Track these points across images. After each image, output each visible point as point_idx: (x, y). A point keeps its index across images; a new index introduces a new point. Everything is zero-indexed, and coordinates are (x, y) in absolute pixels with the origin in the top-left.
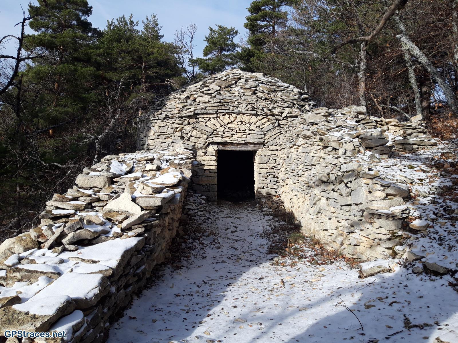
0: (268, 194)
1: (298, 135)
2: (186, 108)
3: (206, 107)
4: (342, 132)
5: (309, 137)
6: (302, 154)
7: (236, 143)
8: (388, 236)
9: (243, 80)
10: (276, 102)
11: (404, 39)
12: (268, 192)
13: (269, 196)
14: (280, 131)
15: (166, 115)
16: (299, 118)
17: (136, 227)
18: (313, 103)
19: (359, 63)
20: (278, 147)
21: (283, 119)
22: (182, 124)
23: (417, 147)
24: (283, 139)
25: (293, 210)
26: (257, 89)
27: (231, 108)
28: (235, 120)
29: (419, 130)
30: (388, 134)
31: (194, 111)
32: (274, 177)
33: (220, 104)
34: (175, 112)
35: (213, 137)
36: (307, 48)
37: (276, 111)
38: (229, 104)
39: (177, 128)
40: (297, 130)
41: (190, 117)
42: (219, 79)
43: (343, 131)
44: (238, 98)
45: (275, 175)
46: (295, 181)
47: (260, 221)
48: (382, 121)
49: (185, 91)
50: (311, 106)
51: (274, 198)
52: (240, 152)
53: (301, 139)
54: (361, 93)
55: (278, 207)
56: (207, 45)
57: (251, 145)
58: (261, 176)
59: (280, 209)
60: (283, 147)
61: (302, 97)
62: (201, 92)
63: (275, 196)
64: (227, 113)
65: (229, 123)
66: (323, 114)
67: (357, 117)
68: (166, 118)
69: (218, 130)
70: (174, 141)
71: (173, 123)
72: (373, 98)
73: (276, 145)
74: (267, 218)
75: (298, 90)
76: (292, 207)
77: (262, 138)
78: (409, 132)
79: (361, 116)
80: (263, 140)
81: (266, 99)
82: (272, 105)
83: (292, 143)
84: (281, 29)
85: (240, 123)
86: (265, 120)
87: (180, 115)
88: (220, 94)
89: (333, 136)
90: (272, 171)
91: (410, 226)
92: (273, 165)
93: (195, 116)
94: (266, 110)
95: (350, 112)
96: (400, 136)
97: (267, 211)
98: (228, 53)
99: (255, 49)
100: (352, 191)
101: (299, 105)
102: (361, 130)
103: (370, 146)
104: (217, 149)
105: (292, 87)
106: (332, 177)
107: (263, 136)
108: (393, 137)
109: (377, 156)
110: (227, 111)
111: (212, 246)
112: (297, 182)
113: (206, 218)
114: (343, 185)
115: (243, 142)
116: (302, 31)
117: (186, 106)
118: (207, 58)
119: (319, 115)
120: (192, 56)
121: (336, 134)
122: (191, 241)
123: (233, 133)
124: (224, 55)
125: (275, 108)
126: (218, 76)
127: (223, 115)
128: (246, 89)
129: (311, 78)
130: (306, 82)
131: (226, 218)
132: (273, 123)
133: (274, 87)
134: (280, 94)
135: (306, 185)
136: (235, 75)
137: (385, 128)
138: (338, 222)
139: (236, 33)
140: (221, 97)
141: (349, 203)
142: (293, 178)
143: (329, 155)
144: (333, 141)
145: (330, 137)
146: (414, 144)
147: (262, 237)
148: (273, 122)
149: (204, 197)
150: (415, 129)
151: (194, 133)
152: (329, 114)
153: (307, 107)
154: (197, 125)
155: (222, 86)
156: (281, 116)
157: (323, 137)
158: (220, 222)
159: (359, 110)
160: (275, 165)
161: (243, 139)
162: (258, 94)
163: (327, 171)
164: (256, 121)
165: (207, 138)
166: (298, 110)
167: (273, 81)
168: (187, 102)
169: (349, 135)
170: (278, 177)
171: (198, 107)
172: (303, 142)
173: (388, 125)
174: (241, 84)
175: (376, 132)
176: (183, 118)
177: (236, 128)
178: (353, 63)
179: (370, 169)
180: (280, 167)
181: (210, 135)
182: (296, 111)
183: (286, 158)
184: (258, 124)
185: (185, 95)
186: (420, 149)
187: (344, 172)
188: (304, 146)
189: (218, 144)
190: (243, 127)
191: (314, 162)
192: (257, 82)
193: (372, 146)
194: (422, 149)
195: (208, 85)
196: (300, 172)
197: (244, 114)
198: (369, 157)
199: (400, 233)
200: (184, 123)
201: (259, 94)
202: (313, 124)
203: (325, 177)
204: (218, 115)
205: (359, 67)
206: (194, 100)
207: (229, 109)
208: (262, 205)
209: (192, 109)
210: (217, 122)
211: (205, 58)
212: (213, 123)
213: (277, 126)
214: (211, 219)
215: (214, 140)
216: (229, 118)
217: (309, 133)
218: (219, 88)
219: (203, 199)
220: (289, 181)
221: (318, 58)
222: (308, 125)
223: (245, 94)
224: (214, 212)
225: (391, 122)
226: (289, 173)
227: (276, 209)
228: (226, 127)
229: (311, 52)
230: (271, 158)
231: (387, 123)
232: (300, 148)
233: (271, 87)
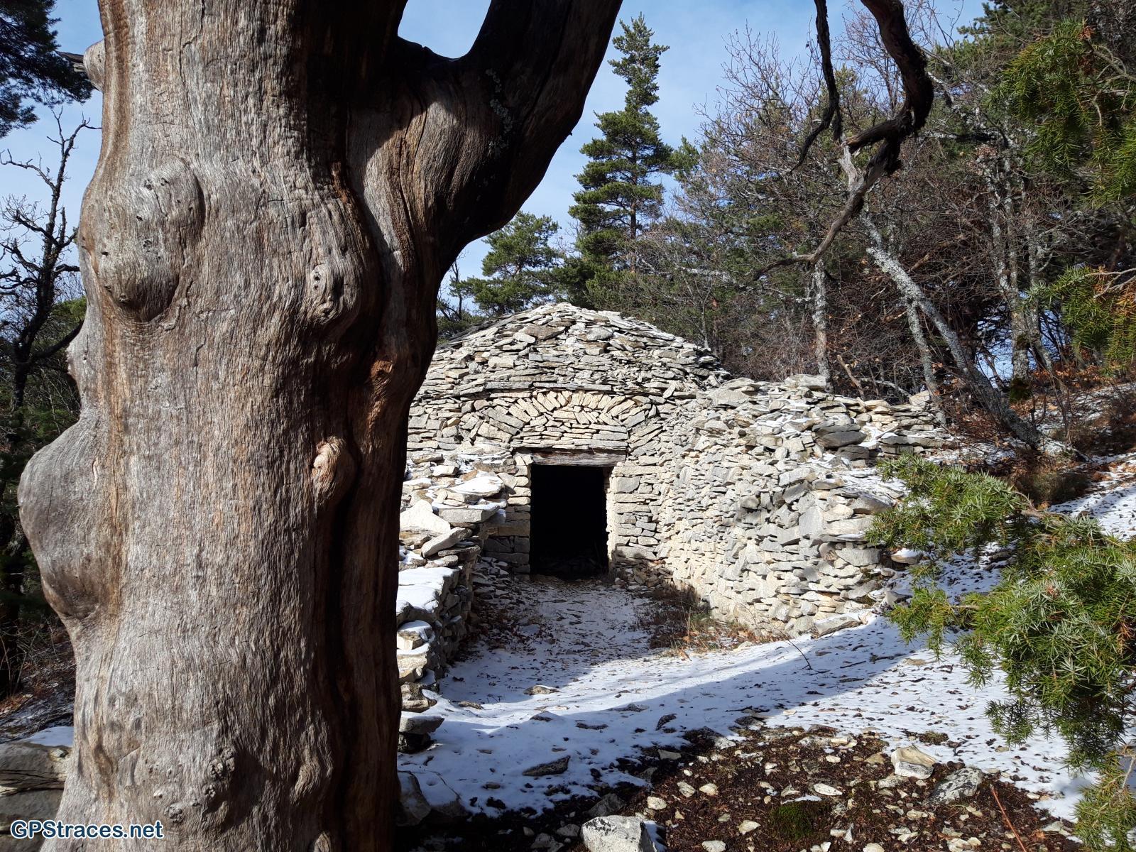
0: (639, 557)
1: (698, 430)
2: (466, 378)
3: (509, 377)
4: (780, 420)
5: (719, 432)
6: (706, 466)
7: (570, 450)
8: (859, 577)
9: (580, 326)
10: (650, 369)
11: (880, 256)
12: (638, 554)
13: (641, 561)
14: (659, 426)
15: (426, 392)
16: (700, 400)
17: (444, 552)
18: (723, 372)
19: (812, 294)
20: (656, 459)
21: (666, 402)
22: (459, 410)
23: (922, 449)
24: (666, 443)
25: (693, 582)
26: (611, 342)
27: (561, 379)
28: (568, 402)
29: (924, 419)
30: (871, 428)
31: (485, 384)
32: (650, 520)
33: (536, 372)
34: (444, 387)
35: (522, 438)
36: (705, 263)
37: (652, 386)
38: (556, 371)
39: (448, 419)
40: (694, 421)
41: (475, 396)
42: (531, 322)
43: (782, 418)
44: (573, 359)
45: (651, 517)
46: (694, 521)
47: (624, 607)
48: (858, 405)
49: (460, 345)
50: (720, 379)
51: (651, 564)
52: (577, 468)
53: (703, 438)
54: (820, 352)
55: (661, 582)
56: (491, 251)
57: (601, 455)
58: (624, 518)
59: (664, 584)
60: (666, 456)
61: (702, 359)
62: (496, 347)
63: (652, 561)
64: (552, 389)
65: (555, 409)
66: (744, 389)
67: (809, 395)
68: (424, 398)
69: (532, 423)
70: (441, 445)
71: (440, 409)
72: (842, 363)
73: (653, 455)
74: (638, 601)
75: (693, 346)
76: (689, 577)
77: (623, 440)
78: (906, 422)
79: (817, 395)
80: (625, 444)
81: (629, 362)
82: (643, 374)
83: (686, 448)
84: (649, 221)
85: (579, 409)
86: (630, 403)
87: (455, 391)
88: (536, 351)
89: (764, 427)
90: (645, 508)
91: (893, 559)
92: (646, 496)
93: (487, 394)
94: (630, 384)
95: (796, 387)
96: (891, 431)
97: (637, 590)
98: (537, 269)
99: (595, 261)
100: (800, 515)
101: (696, 375)
102: (816, 416)
103: (832, 445)
104: (531, 462)
105: (679, 340)
106: (765, 499)
107: (626, 436)
108: (879, 433)
109: (846, 461)
110: (552, 385)
111: (539, 640)
112: (699, 521)
113: (514, 601)
114: (785, 507)
115: (585, 448)
116: (696, 228)
117: (467, 374)
118: (491, 279)
119: (736, 391)
120: (457, 275)
121: (770, 423)
122: (495, 631)
123: (564, 428)
124: (529, 273)
125: (648, 380)
126: (528, 315)
127: (544, 393)
128: (588, 342)
129: (718, 325)
130: (707, 331)
131: (555, 602)
132: (645, 410)
133: (645, 340)
134: (656, 353)
135: (717, 525)
136: (562, 314)
137: (864, 417)
138: (779, 579)
139: (555, 227)
140: (538, 358)
141: (796, 537)
142: (691, 515)
143: (759, 460)
144: (765, 435)
145: (759, 428)
146: (915, 445)
147: (633, 628)
148: (644, 407)
149: (505, 564)
150: (917, 417)
151: (484, 429)
152: (757, 390)
153: (712, 379)
154: (491, 412)
155: (540, 337)
156: (661, 396)
157: (747, 430)
158: (544, 607)
159: (813, 383)
160: (651, 496)
161: (585, 441)
162: (612, 353)
163: (755, 489)
164: (612, 405)
165: (511, 440)
166: (694, 385)
167: (641, 327)
168: (467, 367)
169: (794, 424)
170: (657, 522)
171: (493, 376)
172: (708, 444)
173: (871, 413)
174: (577, 333)
175: (841, 420)
176: (462, 399)
177: (569, 419)
178: (802, 294)
179: (829, 477)
180: (661, 499)
181: (517, 434)
182: (690, 386)
183: (674, 478)
184: (614, 412)
185: (461, 354)
186: (928, 454)
187: (786, 486)
188: (710, 450)
189: (533, 451)
190: (584, 417)
191: (732, 477)
192: (610, 329)
193: (837, 445)
194: (932, 453)
195: (510, 333)
196: (705, 502)
197: (587, 391)
198: (830, 463)
199: (877, 570)
200: (464, 410)
201: (616, 353)
202: (726, 407)
203: (753, 500)
204: (534, 393)
205: (812, 302)
206: (484, 363)
207: (555, 382)
208: (626, 579)
209: (480, 381)
210: (531, 406)
211: (486, 278)
212: (524, 409)
213: (654, 416)
214: (523, 603)
215: (526, 443)
216: (556, 398)
217: (720, 425)
218: (533, 340)
219: (502, 567)
220: (680, 526)
221: (731, 284)
222: (717, 409)
223: (588, 351)
224: (527, 592)
225: (875, 406)
226: (682, 507)
227: (655, 585)
228: (549, 417)
229: (717, 273)
230: (643, 480)
231: (868, 409)
232: (702, 455)
233: (639, 339)
